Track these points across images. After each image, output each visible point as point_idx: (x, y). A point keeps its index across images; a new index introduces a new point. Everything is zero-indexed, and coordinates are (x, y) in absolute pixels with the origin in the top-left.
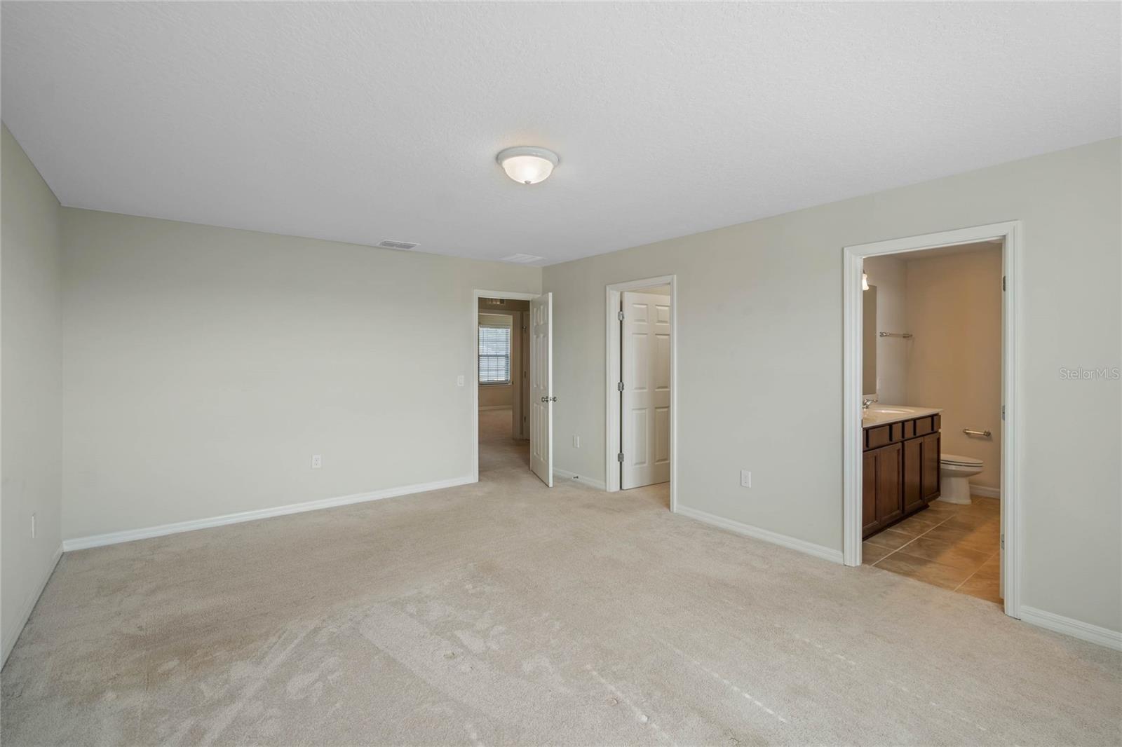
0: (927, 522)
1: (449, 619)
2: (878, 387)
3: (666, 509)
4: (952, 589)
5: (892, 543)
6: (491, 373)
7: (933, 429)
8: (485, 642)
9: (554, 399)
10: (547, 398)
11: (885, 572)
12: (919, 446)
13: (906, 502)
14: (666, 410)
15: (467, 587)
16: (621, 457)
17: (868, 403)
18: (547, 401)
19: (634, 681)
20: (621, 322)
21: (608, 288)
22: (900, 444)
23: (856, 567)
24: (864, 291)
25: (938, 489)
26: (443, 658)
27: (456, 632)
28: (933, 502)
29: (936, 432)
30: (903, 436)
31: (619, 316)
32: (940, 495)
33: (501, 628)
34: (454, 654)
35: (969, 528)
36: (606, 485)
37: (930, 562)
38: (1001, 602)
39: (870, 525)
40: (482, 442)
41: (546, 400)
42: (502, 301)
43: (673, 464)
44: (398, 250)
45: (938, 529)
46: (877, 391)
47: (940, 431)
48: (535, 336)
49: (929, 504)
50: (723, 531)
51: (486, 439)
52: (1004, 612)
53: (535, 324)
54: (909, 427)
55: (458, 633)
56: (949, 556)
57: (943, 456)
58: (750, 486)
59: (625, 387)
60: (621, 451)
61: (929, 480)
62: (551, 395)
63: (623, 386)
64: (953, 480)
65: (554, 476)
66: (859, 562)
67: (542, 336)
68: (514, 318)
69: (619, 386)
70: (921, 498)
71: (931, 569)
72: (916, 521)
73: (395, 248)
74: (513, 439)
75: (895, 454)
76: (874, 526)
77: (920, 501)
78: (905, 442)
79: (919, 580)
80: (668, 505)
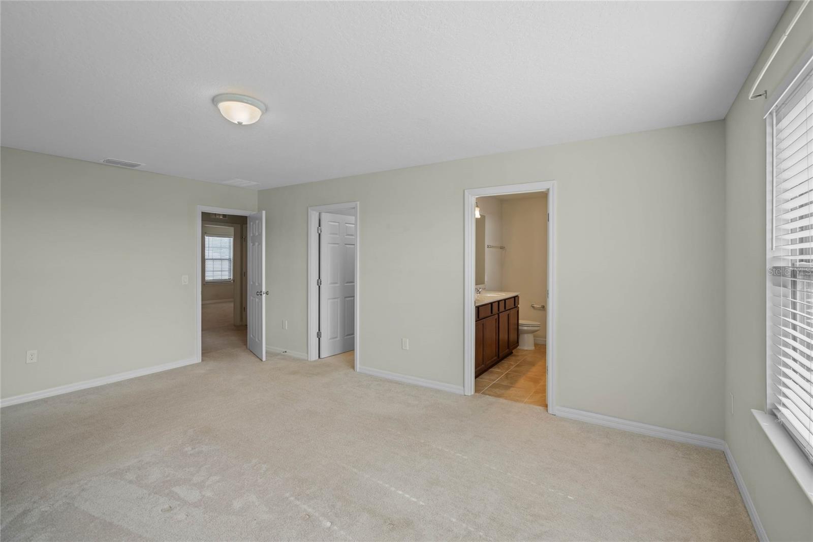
0: (511, 363)
1: (169, 478)
2: (486, 280)
3: (352, 370)
4: (522, 402)
5: (492, 378)
6: (215, 273)
7: (515, 305)
8: (200, 492)
9: (267, 293)
10: (261, 292)
11: (488, 396)
12: (507, 316)
13: (500, 351)
14: (352, 298)
15: (186, 449)
16: (319, 335)
17: (480, 290)
18: (261, 295)
19: (322, 499)
20: (319, 235)
21: (309, 210)
22: (497, 315)
23: (471, 396)
24: (477, 220)
25: (518, 342)
26: (161, 512)
27: (174, 489)
28: (515, 350)
29: (517, 307)
30: (499, 311)
31: (318, 230)
32: (518, 345)
33: (217, 478)
34: (171, 507)
35: (532, 364)
36: (308, 356)
37: (511, 387)
38: (546, 406)
39: (480, 368)
40: (203, 329)
41: (260, 293)
42: (224, 216)
43: (357, 337)
44: (123, 168)
45: (518, 366)
46: (486, 283)
47: (519, 306)
48: (251, 244)
49: (513, 351)
50: (390, 381)
51: (208, 326)
52: (547, 411)
53: (251, 235)
54: (502, 304)
55: (177, 489)
56: (522, 382)
57: (521, 322)
58: (408, 349)
59: (322, 283)
60: (319, 330)
61: (513, 336)
62: (264, 290)
63: (321, 282)
64: (526, 335)
65: (266, 353)
66: (473, 392)
67: (257, 244)
68: (234, 229)
69: (318, 282)
70: (508, 348)
71: (512, 391)
72: (505, 363)
73: (119, 165)
74: (235, 326)
75: (494, 322)
76: (483, 368)
77: (508, 350)
78: (500, 314)
79: (506, 399)
80: (353, 367)
